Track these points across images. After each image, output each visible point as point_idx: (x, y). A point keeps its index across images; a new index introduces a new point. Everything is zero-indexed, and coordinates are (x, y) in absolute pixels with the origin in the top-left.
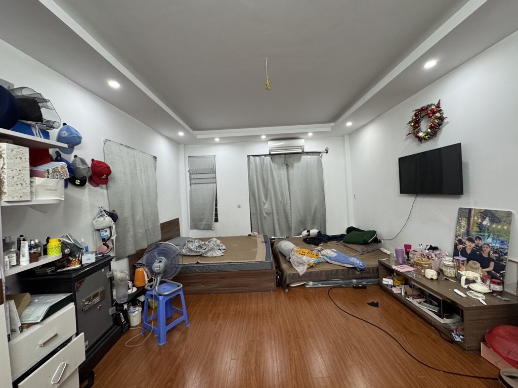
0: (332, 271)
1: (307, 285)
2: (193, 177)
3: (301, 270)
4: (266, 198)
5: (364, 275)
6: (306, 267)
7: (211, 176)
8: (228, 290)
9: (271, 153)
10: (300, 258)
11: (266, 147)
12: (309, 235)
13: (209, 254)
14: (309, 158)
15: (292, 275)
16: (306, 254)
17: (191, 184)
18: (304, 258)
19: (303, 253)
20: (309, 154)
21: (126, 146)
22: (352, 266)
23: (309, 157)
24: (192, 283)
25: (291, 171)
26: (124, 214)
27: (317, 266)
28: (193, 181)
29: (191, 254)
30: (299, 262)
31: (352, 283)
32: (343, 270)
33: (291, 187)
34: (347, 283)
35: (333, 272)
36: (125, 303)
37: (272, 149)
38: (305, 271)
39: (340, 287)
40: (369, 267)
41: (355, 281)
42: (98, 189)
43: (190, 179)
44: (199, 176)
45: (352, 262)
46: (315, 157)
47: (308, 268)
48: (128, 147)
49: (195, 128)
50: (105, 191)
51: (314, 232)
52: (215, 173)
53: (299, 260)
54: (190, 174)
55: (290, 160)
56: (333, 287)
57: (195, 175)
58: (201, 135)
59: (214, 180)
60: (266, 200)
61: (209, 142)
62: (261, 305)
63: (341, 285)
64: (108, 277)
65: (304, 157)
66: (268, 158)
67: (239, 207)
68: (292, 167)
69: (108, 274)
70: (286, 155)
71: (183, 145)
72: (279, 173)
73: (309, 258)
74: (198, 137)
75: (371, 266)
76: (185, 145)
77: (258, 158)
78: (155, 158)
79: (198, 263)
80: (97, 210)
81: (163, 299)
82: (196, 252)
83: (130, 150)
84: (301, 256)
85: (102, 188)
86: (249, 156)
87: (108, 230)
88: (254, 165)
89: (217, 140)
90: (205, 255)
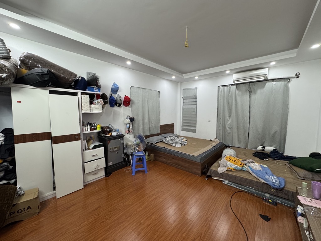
0: (247, 179)
1: (224, 182)
2: (185, 101)
3: (221, 170)
4: (230, 117)
5: (280, 195)
6: (226, 169)
7: (194, 100)
8: (175, 166)
9: (235, 83)
10: (225, 162)
11: (231, 79)
12: (264, 150)
13: (174, 145)
14: (275, 85)
15: (213, 171)
16: (231, 161)
17: (183, 105)
18: (229, 163)
19: (229, 160)
20: (275, 81)
21: (142, 88)
22: (265, 182)
23: (274, 83)
24: (161, 156)
25: (253, 97)
26: (139, 119)
27: (237, 172)
28: (185, 104)
29: (167, 143)
30: (223, 165)
31: (264, 196)
32: (257, 182)
33: (251, 109)
34: (260, 194)
35: (248, 181)
36: (130, 155)
37: (236, 80)
38: (223, 171)
39: (252, 194)
40: (289, 190)
41: (268, 195)
42: (127, 107)
43: (183, 102)
44: (187, 101)
45: (266, 179)
46: (282, 83)
47: (226, 171)
48: (143, 88)
49: (182, 72)
50: (130, 109)
51: (269, 149)
52: (196, 98)
53: (224, 163)
54: (183, 99)
55: (253, 87)
56: (244, 192)
57: (186, 100)
58: (186, 76)
59: (195, 103)
60: (230, 118)
61: (192, 80)
62: (184, 179)
63: (253, 194)
64: (122, 142)
65: (268, 84)
66: (235, 86)
67: (209, 121)
68: (255, 93)
69: (122, 141)
70: (251, 84)
71: (180, 83)
72: (243, 99)
73: (232, 164)
74: (185, 78)
75: (292, 191)
76: (181, 83)
77: (226, 87)
78: (159, 92)
79: (164, 147)
80: (127, 116)
81: (135, 157)
82: (169, 142)
83: (143, 90)
84: (227, 161)
85: (129, 107)
86: (219, 86)
87: (129, 124)
88: (222, 93)
89: (197, 78)
90: (171, 145)
